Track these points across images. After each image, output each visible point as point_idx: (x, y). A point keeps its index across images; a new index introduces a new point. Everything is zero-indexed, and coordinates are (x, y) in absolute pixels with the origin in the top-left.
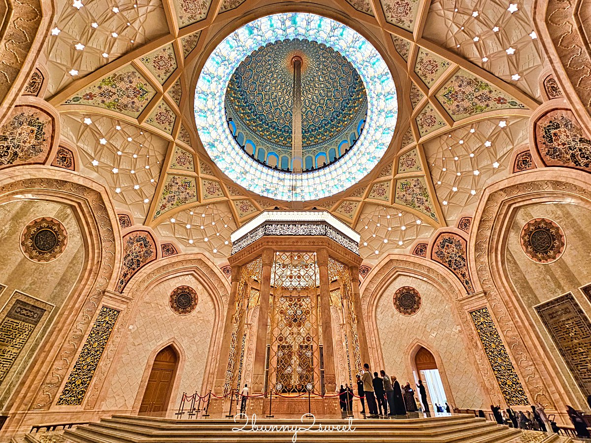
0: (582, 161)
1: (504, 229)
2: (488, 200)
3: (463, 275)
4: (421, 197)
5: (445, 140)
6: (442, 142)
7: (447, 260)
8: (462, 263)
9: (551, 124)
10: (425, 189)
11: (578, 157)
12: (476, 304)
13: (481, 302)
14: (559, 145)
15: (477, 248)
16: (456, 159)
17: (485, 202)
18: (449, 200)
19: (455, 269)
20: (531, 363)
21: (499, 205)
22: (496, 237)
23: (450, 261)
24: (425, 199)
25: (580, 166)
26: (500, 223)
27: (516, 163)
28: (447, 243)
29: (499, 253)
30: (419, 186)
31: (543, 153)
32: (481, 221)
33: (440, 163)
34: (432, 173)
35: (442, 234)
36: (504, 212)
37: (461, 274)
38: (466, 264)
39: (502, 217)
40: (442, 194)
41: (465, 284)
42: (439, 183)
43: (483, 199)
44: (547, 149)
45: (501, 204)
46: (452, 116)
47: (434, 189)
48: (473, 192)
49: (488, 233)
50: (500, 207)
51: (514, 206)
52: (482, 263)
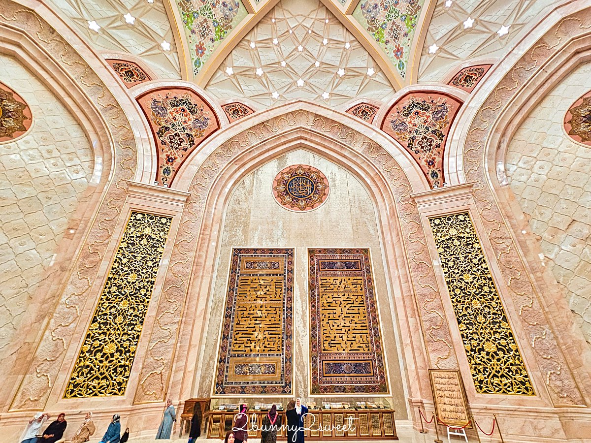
0: (417, 146)
1: (271, 153)
2: (292, 113)
3: (170, 160)
4: (212, 27)
5: (319, 17)
6: (313, 16)
7: (163, 124)
8: (185, 144)
9: (422, 103)
10: (231, 27)
11: (416, 141)
12: (156, 205)
13: (170, 207)
14: (410, 122)
15: (227, 145)
16: (300, 48)
17: (288, 111)
18: (239, 74)
19: (163, 143)
20: (177, 319)
21: (294, 127)
22: (257, 153)
23: (167, 129)
24: (213, 35)
25: (411, 149)
26: (276, 144)
27: (356, 107)
28: (184, 106)
29: (243, 170)
30: (227, 12)
31: (389, 118)
32: (263, 123)
33: (282, 28)
34: (260, 26)
35: (190, 92)
36: (290, 138)
37: (168, 156)
38: (189, 150)
39: (283, 140)
40: (240, 59)
41: (161, 171)
42: (253, 45)
43: (287, 107)
44: (396, 118)
45: (297, 128)
46: (359, 6)
47: (239, 43)
48: (275, 95)
49: (255, 142)
50: (292, 130)
51: (303, 141)
52: (214, 164)
